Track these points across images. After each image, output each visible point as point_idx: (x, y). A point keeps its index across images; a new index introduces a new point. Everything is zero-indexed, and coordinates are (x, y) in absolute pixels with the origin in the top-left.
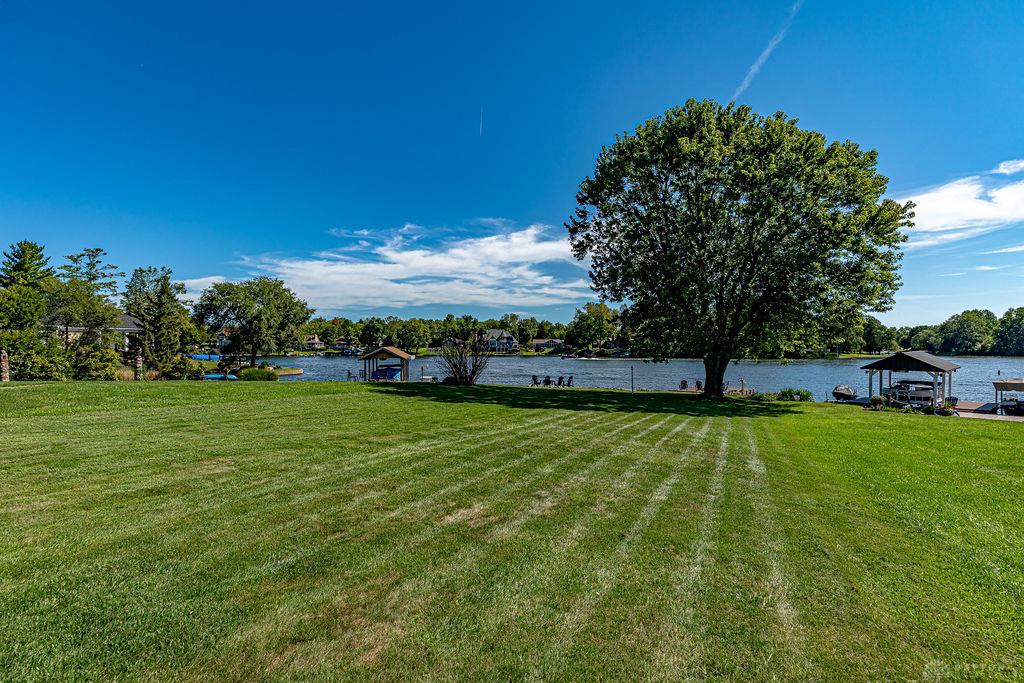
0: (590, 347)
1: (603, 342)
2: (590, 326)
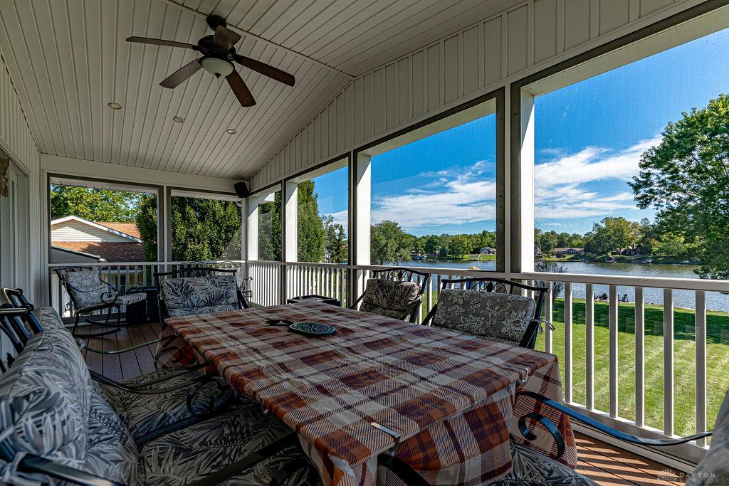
0: (610, 254)
1: (623, 250)
2: (609, 237)
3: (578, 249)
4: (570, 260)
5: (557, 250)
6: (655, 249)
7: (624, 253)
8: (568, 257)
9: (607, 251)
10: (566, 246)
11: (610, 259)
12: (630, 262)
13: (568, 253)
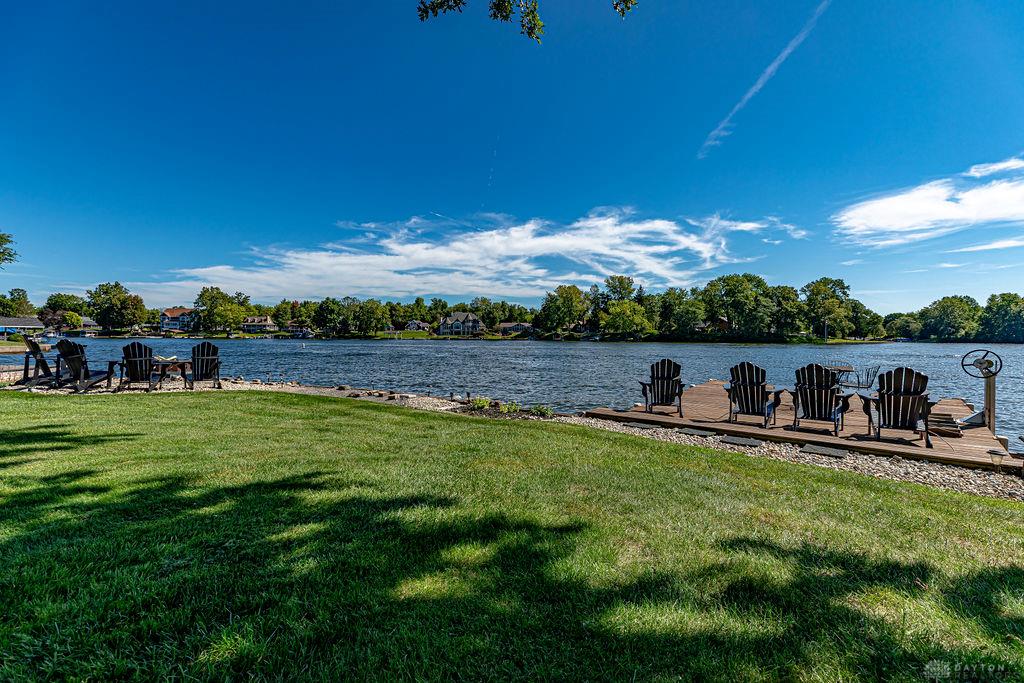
1: (572, 325)
3: (527, 325)
4: (515, 338)
5: (503, 325)
6: (602, 323)
7: (574, 329)
8: (514, 334)
9: (557, 326)
10: (515, 320)
11: (558, 336)
12: (578, 340)
13: (515, 329)
